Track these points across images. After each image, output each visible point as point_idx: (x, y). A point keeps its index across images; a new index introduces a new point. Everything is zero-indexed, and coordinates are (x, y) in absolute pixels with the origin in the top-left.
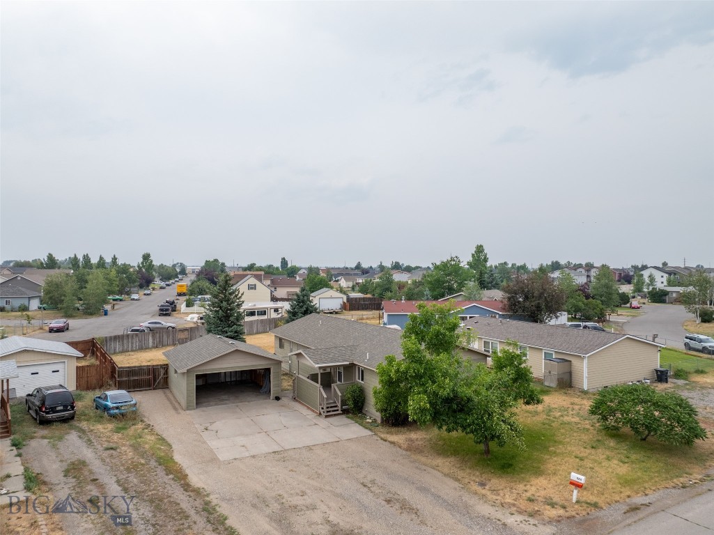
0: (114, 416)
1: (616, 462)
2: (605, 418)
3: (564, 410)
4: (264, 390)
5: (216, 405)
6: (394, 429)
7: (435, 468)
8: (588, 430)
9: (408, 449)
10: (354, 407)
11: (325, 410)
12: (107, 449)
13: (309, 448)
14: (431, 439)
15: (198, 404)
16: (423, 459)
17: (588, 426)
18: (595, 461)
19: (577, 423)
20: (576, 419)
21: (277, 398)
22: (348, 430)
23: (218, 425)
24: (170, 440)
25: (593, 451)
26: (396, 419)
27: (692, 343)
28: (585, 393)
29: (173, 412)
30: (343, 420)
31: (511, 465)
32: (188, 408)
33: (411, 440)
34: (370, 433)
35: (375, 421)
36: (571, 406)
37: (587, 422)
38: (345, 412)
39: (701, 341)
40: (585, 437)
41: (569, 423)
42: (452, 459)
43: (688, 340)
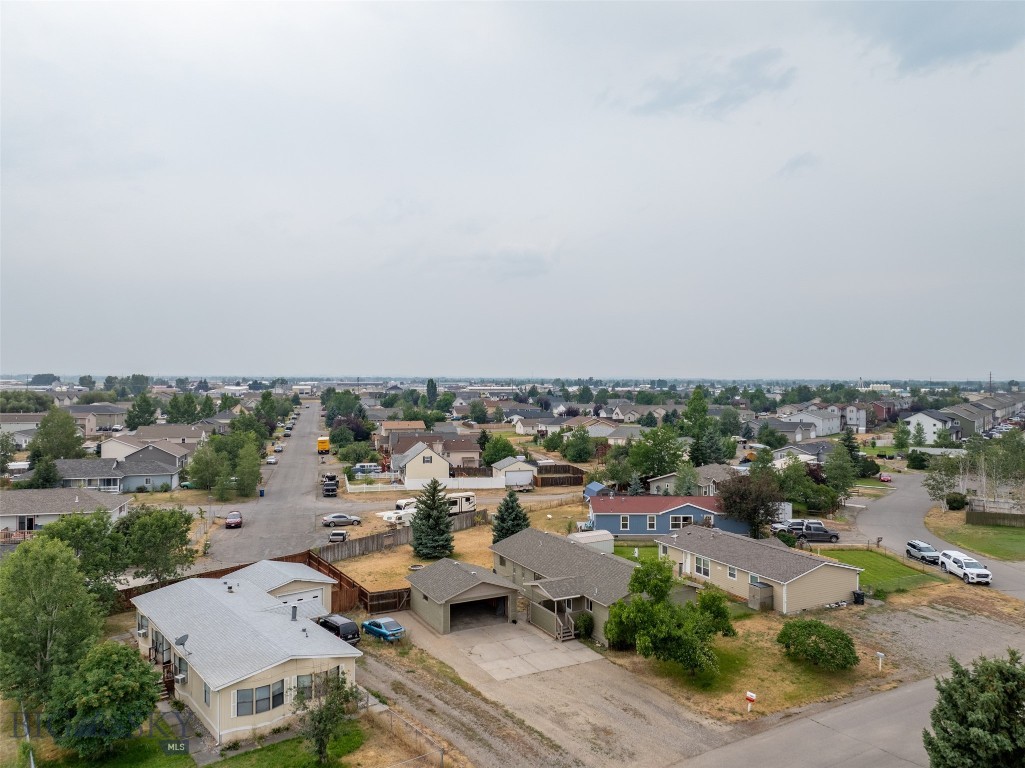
0: (392, 642)
1: (787, 682)
2: (788, 647)
3: (760, 634)
4: (499, 612)
5: (464, 628)
6: (620, 653)
7: (654, 686)
8: (775, 654)
9: (633, 671)
10: (584, 632)
11: (562, 635)
12: (408, 672)
13: (559, 670)
14: (650, 663)
15: (452, 630)
16: (645, 679)
17: (776, 652)
18: (773, 682)
19: (768, 648)
20: (769, 645)
21: (514, 622)
22: (584, 655)
23: (478, 649)
24: (451, 665)
25: (773, 674)
26: (622, 644)
27: (913, 551)
28: (783, 616)
29: (433, 637)
30: (576, 644)
31: (710, 684)
32: (445, 633)
33: (634, 663)
34: (601, 657)
35: (603, 645)
36: (767, 631)
37: (777, 647)
38: (577, 636)
39: (920, 550)
40: (771, 662)
41: (762, 648)
42: (667, 679)
43: (909, 548)
